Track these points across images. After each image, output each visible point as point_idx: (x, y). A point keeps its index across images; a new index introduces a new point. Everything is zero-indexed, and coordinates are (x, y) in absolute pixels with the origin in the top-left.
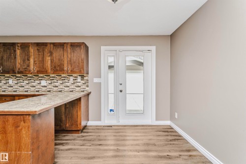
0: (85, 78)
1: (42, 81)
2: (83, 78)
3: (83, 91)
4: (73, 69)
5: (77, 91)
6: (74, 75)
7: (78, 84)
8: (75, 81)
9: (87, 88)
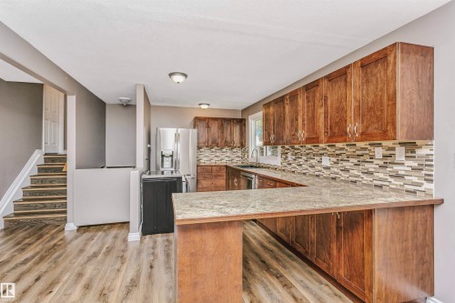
0: (419, 152)
1: (323, 157)
2: (413, 152)
3: (414, 192)
4: (367, 127)
5: (393, 190)
6: (385, 143)
7: (396, 167)
8: (389, 160)
9: (427, 185)
